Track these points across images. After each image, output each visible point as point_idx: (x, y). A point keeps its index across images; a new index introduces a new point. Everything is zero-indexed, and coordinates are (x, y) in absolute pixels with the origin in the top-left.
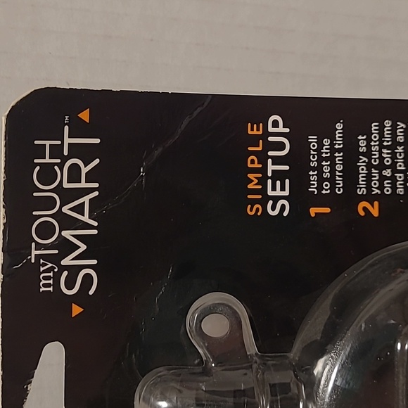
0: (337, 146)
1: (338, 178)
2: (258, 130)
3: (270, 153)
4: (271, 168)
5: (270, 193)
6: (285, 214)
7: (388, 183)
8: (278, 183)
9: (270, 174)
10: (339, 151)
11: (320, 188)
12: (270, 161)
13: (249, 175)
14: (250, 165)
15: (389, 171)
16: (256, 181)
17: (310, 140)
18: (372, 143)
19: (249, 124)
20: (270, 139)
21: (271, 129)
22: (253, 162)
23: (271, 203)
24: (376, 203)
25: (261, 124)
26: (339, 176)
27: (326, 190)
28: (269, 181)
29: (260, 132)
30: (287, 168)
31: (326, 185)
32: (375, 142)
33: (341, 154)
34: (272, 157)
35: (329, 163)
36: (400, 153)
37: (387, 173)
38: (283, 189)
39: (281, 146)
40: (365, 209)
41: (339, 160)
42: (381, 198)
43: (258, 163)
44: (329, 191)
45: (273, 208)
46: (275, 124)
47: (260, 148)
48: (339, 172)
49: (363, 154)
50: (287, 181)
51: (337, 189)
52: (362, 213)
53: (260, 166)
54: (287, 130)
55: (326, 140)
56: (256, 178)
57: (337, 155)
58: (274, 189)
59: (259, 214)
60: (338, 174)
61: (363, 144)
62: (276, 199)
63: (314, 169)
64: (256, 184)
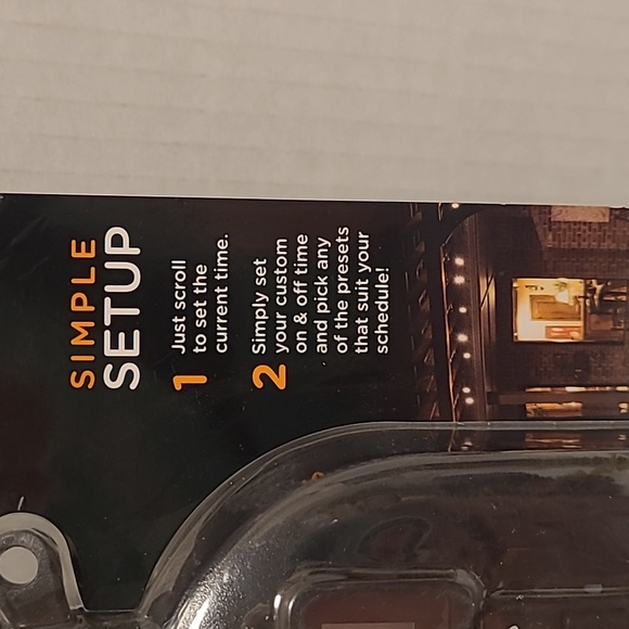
0: (218, 277)
1: (219, 328)
2: (88, 250)
3: (108, 288)
4: (109, 311)
5: (108, 352)
6: (133, 386)
7: (301, 336)
8: (122, 336)
9: (107, 322)
10: (222, 284)
11: (190, 344)
12: (108, 301)
13: (73, 324)
14: (74, 308)
15: (304, 316)
16: (85, 333)
17: (174, 267)
18: (277, 272)
19: (74, 242)
20: (108, 265)
21: (109, 250)
22: (79, 302)
23: (109, 368)
24: (282, 368)
25: (93, 242)
26: (222, 325)
27: (201, 347)
28: (107, 334)
29: (92, 255)
30: (136, 312)
31: (201, 340)
32: (282, 269)
33: (226, 289)
34: (110, 295)
35: (205, 304)
36: (322, 286)
37: (301, 319)
38: (129, 345)
39: (126, 277)
40: (263, 377)
41: (222, 299)
42: (290, 359)
43: (89, 305)
44: (204, 350)
45: (114, 377)
46: (117, 241)
47: (92, 280)
48: (222, 317)
49: (262, 289)
50: (137, 333)
51: (218, 346)
52: (259, 384)
53: (92, 309)
54: (137, 251)
55: (201, 266)
56: (85, 328)
57: (218, 290)
58: (114, 345)
59: (90, 386)
60: (220, 321)
61: (260, 271)
62: (118, 362)
63: (180, 313)
64: (85, 338)
